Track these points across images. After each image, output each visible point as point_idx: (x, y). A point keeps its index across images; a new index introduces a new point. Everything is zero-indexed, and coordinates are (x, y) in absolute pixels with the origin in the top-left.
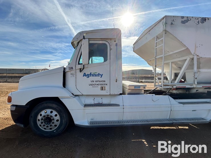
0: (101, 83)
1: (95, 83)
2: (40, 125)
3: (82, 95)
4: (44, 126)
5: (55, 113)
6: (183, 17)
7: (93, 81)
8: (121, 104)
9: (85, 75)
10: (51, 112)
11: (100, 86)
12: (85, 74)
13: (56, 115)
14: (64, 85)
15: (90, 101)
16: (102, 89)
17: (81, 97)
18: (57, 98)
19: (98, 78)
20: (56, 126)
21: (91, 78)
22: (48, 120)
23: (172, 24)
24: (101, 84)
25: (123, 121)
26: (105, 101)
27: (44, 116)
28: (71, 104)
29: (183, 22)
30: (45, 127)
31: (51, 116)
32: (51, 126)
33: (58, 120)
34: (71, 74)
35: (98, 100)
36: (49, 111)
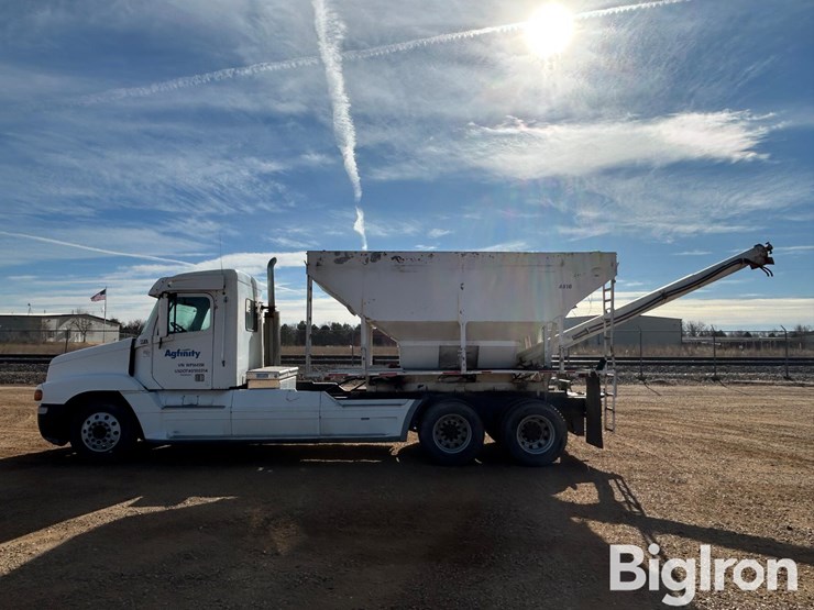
0: (196, 368)
1: (185, 367)
2: (87, 441)
3: (163, 390)
4: (93, 440)
5: (112, 419)
6: (337, 253)
7: (183, 365)
8: (228, 405)
9: (168, 353)
10: (107, 418)
11: (194, 374)
12: (168, 351)
13: (114, 424)
14: (132, 371)
15: (176, 400)
16: (199, 378)
17: (160, 394)
18: (118, 392)
19: (191, 359)
20: (112, 441)
21: (179, 359)
22: (100, 431)
23: (318, 265)
24: (196, 371)
25: (232, 436)
26: (203, 400)
27: (94, 424)
28: (142, 406)
29: (339, 261)
30: (95, 443)
31: (106, 425)
32: (99, 442)
33: (116, 433)
34: (145, 352)
35: (191, 399)
36: (102, 415)
